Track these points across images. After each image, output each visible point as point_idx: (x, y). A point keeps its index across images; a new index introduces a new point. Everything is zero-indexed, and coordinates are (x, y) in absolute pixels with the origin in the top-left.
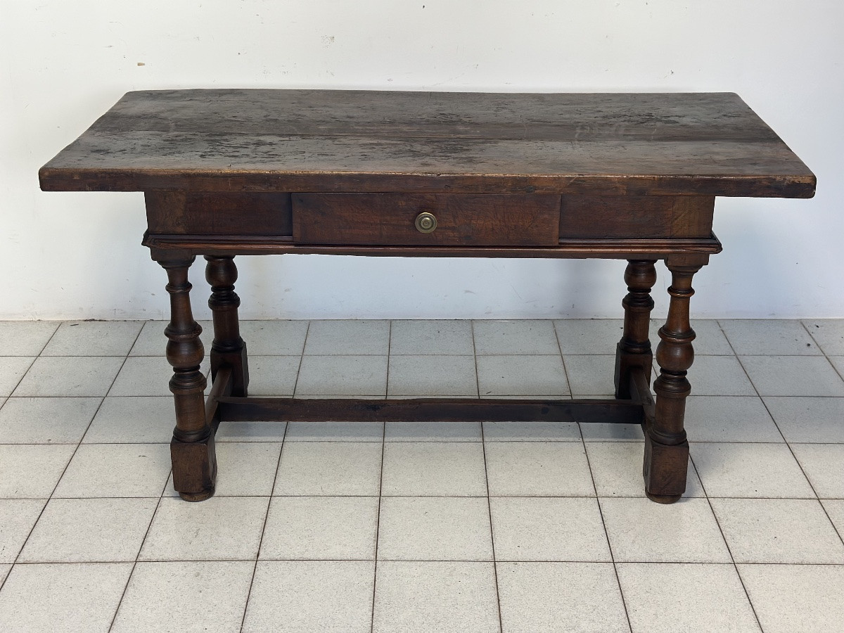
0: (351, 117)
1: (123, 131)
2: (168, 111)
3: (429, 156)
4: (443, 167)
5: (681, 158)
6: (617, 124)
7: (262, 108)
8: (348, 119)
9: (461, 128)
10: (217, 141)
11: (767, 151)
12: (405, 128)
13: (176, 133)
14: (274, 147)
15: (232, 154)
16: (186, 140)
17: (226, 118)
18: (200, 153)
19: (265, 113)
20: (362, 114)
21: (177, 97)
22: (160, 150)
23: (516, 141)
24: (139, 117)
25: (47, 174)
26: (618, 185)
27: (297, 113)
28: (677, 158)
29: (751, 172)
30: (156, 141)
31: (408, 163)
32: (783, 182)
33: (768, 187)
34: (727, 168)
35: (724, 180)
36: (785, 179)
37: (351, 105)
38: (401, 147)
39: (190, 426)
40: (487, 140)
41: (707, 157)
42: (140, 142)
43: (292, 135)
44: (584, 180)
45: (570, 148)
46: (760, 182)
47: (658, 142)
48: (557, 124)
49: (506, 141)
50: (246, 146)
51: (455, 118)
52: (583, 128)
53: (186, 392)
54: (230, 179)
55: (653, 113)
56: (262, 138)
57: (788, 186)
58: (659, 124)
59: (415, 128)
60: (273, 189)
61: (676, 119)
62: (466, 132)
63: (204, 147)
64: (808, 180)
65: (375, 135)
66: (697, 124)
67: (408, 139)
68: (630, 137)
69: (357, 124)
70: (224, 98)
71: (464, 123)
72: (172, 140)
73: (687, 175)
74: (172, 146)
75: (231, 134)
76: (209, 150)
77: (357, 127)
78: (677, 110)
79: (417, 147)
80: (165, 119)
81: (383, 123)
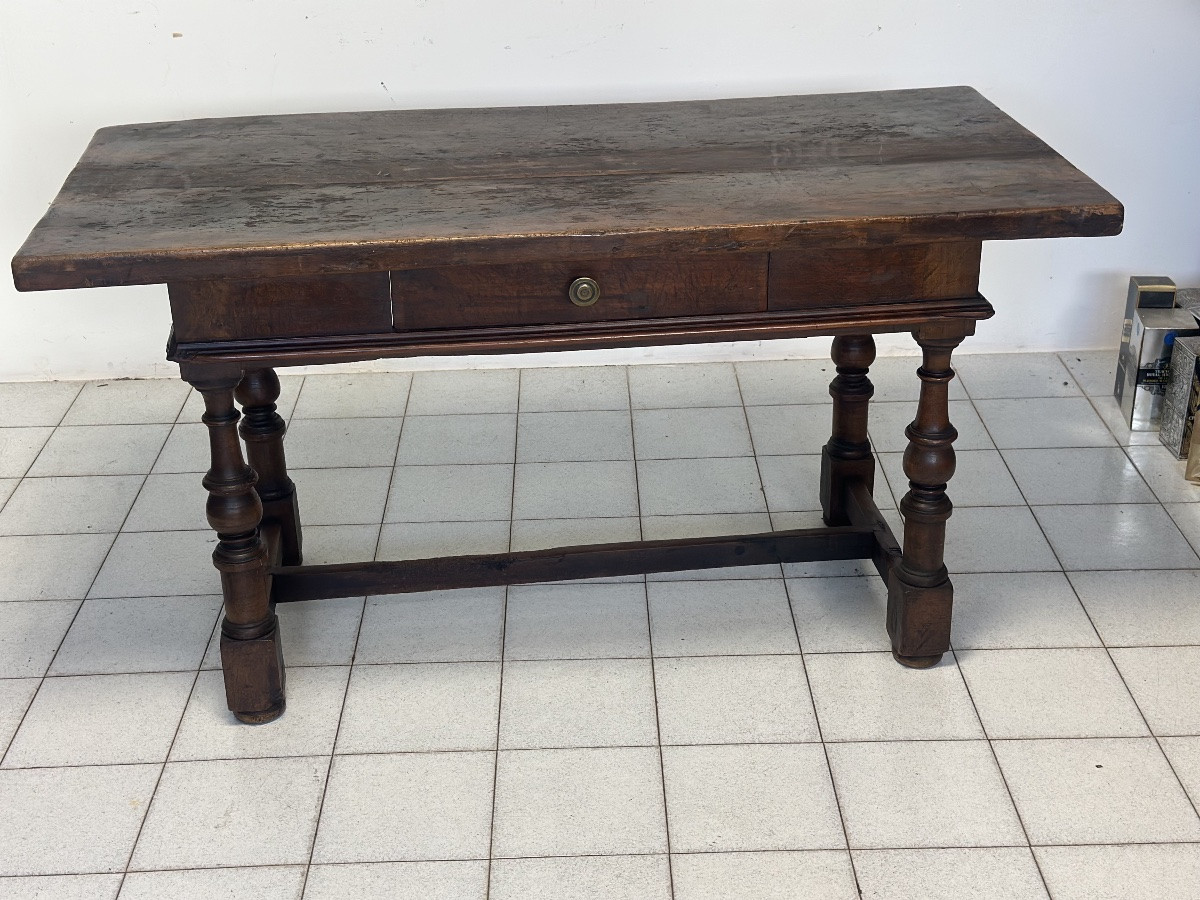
0: (445, 152)
1: (115, 190)
2: (172, 155)
3: (578, 205)
4: (608, 222)
5: (932, 189)
6: (825, 142)
7: (309, 144)
8: (441, 155)
9: (609, 160)
10: (262, 199)
11: (1046, 172)
12: (530, 164)
13: (195, 190)
14: (348, 203)
15: (291, 219)
16: (214, 200)
17: (263, 162)
18: (244, 220)
19: (316, 152)
20: (459, 145)
21: (177, 133)
22: (180, 218)
23: (695, 176)
24: (131, 168)
25: (24, 266)
26: (856, 233)
27: (364, 148)
28: (926, 189)
29: (1036, 203)
30: (170, 204)
31: (553, 218)
32: (1080, 215)
33: (1062, 222)
34: (999, 200)
35: (999, 216)
36: (1082, 211)
37: (439, 132)
38: (534, 194)
39: (246, 616)
40: (652, 177)
41: (967, 184)
42: (148, 208)
43: (370, 184)
44: (808, 228)
45: (774, 183)
46: (1049, 217)
47: (892, 167)
48: (740, 145)
49: (679, 176)
50: (306, 204)
51: (595, 146)
52: (779, 149)
53: (239, 568)
54: (300, 257)
55: (870, 122)
56: (327, 191)
57: (1087, 220)
58: (883, 138)
59: (542, 164)
60: (365, 267)
61: (904, 130)
62: (617, 166)
63: (247, 210)
64: (1112, 211)
65: (490, 176)
66: (935, 136)
67: (538, 180)
68: (850, 161)
69: (458, 160)
70: (247, 130)
71: (609, 152)
72: (194, 202)
73: (948, 213)
74: (196, 212)
75: (279, 187)
76: (255, 214)
77: (458, 167)
78: (900, 116)
79: (557, 192)
80: (171, 168)
81: (493, 158)
